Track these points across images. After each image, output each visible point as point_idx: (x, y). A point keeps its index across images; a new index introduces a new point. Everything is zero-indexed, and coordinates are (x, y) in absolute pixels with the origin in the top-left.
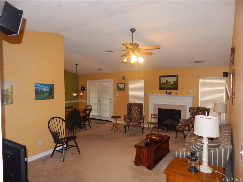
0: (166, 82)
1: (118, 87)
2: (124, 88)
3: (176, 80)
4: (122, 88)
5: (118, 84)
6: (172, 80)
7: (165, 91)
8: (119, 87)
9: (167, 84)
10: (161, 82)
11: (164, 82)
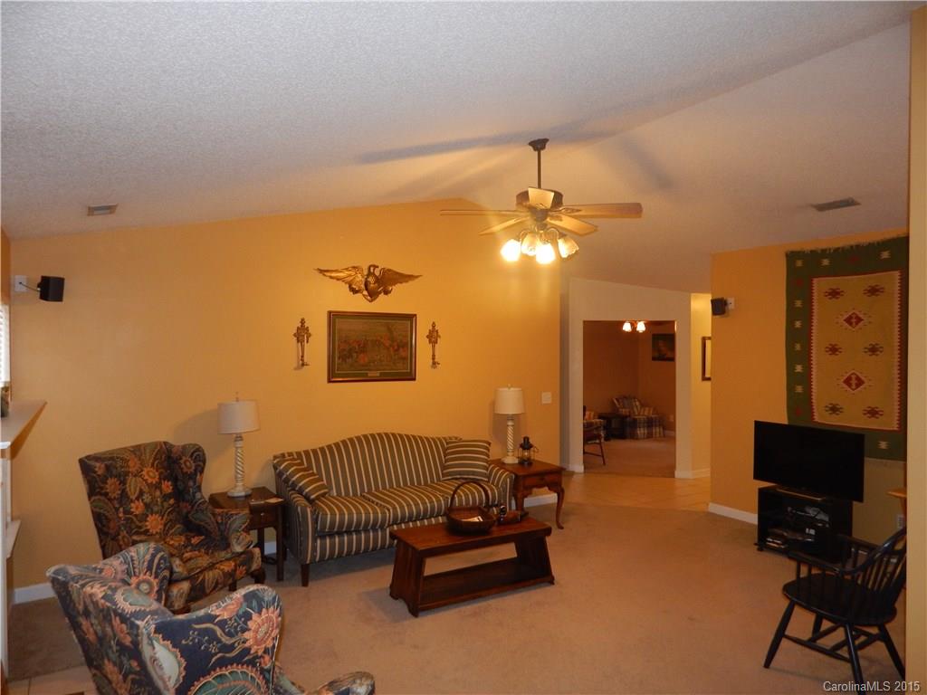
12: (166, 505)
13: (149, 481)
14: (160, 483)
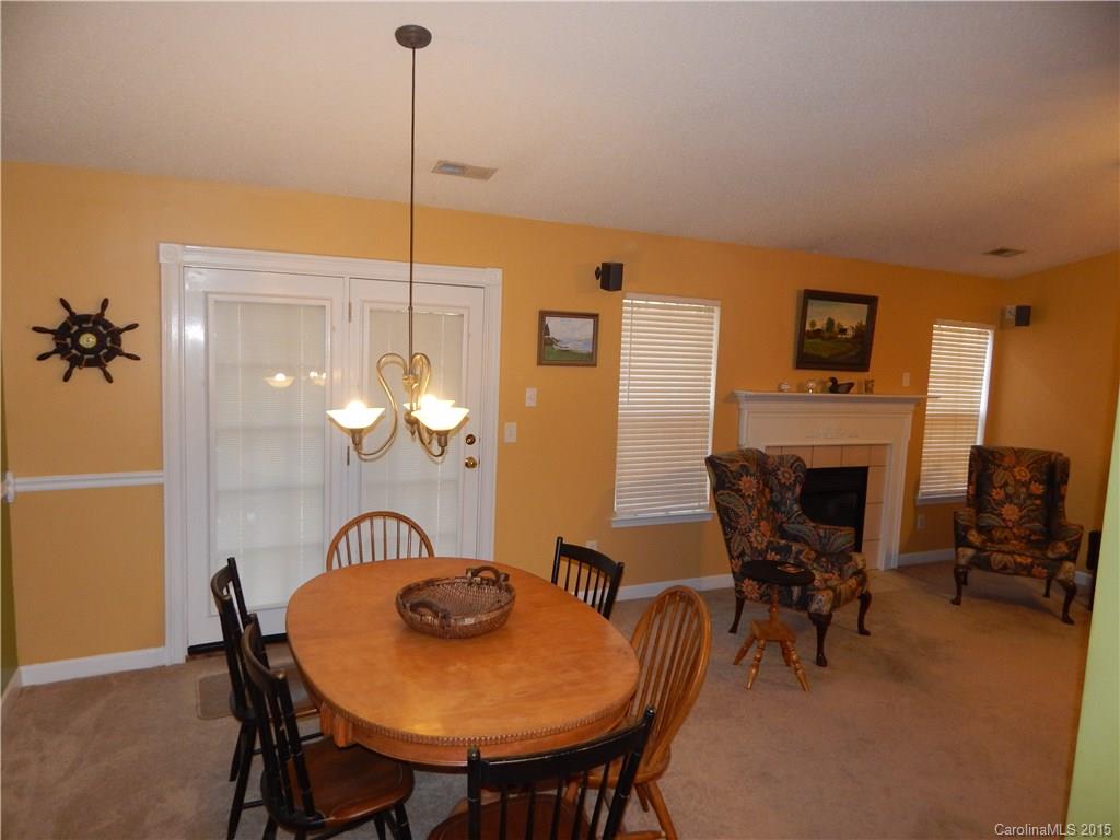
0: (828, 330)
1: (545, 339)
2: (589, 349)
3: (864, 323)
4: (570, 346)
5: (543, 314)
6: (849, 318)
7: (826, 375)
8: (552, 342)
9: (831, 338)
10: (808, 328)
11: (818, 326)
12: (1029, 502)
13: (1018, 477)
14: (1030, 483)
